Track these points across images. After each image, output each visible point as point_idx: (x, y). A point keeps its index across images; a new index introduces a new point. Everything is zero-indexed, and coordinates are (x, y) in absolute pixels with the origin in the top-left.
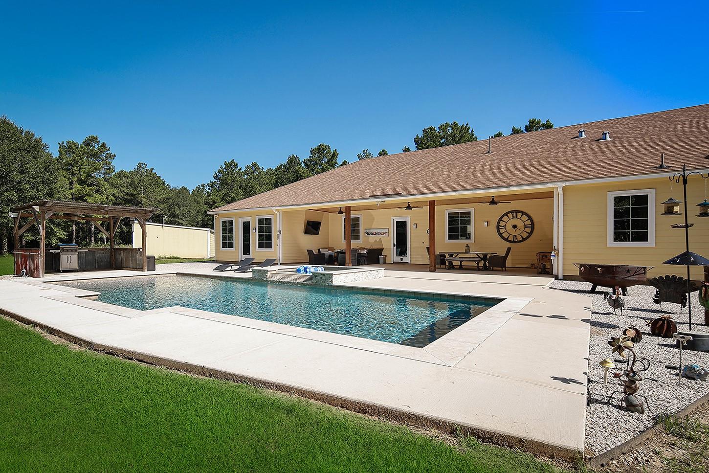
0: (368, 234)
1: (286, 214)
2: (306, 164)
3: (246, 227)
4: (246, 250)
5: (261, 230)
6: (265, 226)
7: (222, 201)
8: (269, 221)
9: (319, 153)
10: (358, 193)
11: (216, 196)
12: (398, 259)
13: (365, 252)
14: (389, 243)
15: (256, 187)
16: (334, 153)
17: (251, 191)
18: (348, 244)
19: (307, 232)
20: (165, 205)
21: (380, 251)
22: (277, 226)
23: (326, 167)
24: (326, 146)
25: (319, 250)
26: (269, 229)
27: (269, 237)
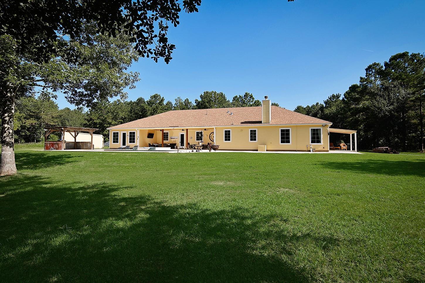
0: (171, 138)
1: (140, 130)
2: (148, 103)
3: (124, 135)
4: (124, 144)
5: (130, 136)
6: (132, 135)
7: (98, 119)
8: (134, 133)
9: (154, 98)
10: (166, 125)
11: (95, 116)
12: (181, 147)
13: (169, 144)
14: (178, 141)
15: (120, 112)
16: (162, 99)
17: (116, 115)
18: (163, 142)
19: (148, 137)
20: (58, 120)
21: (175, 144)
22: (137, 135)
23: (158, 106)
24: (158, 95)
25: (153, 144)
26: (134, 136)
27: (134, 139)
